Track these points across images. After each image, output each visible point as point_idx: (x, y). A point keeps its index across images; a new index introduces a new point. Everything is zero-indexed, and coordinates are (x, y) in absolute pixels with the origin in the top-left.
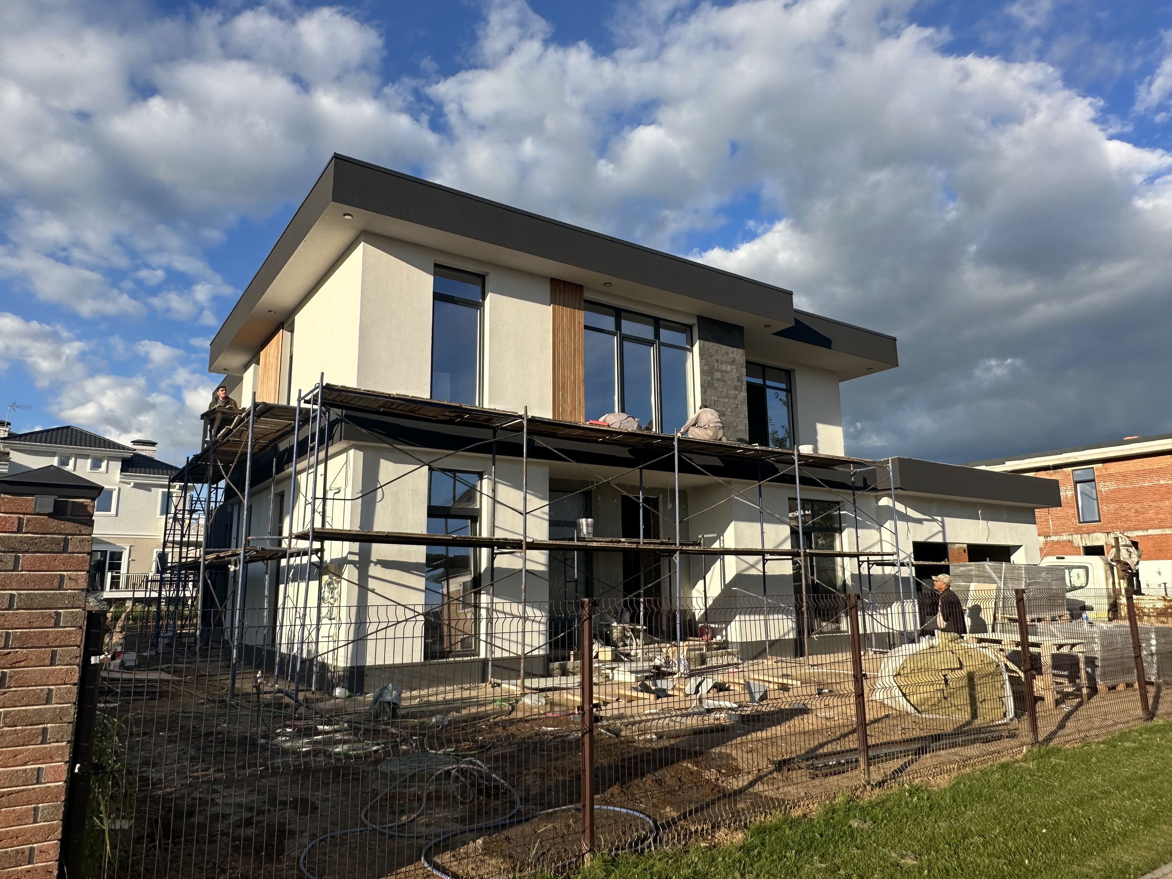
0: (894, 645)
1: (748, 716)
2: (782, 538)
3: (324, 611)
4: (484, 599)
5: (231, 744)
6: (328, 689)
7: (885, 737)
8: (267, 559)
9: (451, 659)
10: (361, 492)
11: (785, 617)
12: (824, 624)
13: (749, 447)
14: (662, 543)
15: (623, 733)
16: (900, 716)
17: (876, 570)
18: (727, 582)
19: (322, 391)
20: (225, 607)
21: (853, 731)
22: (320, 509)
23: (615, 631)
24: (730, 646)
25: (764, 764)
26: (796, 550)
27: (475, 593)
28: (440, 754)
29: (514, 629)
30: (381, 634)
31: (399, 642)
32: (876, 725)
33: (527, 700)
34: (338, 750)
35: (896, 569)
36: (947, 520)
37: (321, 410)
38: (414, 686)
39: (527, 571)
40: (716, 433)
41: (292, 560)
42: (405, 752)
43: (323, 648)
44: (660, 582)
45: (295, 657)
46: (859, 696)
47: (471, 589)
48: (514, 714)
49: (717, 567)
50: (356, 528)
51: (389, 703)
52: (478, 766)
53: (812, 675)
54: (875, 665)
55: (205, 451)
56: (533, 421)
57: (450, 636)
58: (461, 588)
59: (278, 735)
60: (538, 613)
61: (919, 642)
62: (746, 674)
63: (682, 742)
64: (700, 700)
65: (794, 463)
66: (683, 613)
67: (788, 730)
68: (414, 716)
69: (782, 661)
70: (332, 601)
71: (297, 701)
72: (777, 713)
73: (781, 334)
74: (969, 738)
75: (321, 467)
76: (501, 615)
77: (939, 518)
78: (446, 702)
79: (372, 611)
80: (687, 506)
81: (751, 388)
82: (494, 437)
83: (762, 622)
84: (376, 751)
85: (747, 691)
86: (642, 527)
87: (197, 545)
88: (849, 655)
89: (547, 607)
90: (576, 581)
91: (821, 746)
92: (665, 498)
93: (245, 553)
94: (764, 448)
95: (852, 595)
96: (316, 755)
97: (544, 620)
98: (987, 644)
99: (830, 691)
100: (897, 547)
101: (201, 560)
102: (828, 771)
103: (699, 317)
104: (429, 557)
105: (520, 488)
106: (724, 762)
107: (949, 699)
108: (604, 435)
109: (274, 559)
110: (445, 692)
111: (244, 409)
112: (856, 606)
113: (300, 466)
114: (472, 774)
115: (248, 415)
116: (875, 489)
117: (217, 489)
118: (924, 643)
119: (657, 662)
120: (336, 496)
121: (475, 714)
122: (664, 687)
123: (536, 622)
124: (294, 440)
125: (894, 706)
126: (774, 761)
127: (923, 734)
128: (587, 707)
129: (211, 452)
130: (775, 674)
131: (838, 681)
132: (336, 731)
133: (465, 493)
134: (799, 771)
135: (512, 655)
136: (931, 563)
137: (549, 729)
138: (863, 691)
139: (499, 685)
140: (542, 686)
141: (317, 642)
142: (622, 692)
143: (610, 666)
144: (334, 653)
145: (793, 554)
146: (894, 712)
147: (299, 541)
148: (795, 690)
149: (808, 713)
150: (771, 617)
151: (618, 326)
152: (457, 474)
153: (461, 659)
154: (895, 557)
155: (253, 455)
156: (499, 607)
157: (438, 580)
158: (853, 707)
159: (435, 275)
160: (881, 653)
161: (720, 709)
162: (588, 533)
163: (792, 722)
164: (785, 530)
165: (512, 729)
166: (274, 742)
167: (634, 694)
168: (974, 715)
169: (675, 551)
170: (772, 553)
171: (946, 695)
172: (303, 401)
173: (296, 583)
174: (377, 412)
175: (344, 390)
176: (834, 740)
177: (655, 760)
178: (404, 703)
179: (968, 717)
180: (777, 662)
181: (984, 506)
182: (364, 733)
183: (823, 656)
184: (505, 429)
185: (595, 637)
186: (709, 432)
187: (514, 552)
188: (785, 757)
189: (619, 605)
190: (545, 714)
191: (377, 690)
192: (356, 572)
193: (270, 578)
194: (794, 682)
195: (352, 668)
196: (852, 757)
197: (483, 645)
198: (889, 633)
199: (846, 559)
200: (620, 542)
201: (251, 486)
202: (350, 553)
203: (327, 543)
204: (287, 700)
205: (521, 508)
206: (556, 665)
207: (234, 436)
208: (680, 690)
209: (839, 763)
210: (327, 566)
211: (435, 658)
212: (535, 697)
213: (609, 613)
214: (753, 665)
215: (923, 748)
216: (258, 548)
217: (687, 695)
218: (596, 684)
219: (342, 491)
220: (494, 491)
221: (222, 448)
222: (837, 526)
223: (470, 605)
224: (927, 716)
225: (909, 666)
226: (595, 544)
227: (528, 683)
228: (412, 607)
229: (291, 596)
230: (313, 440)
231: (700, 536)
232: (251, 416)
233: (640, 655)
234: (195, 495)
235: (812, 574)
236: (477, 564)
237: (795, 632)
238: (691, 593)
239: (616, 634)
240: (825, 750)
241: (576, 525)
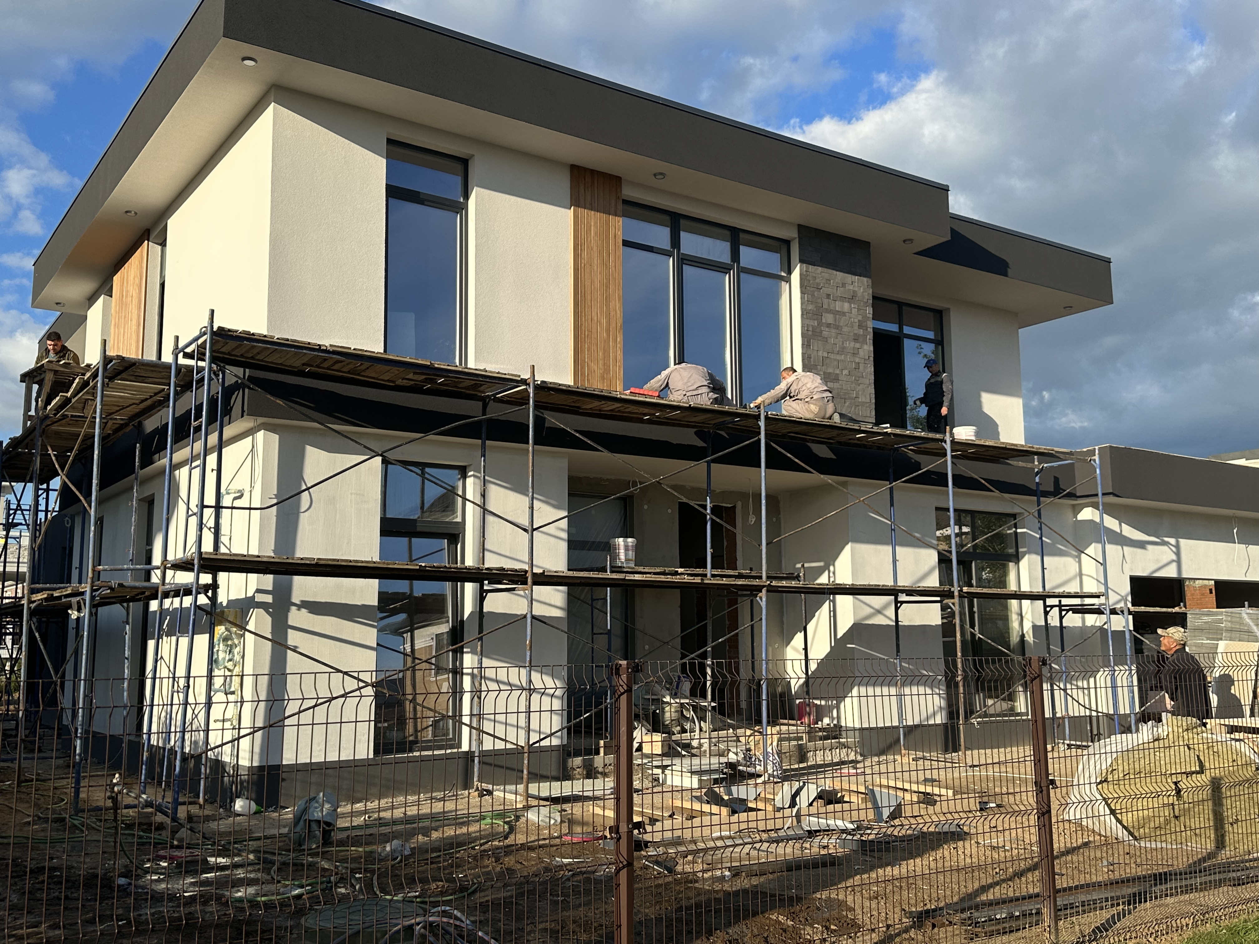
0: (1099, 734)
1: (872, 841)
2: (925, 568)
3: (218, 682)
4: (469, 660)
5: (72, 884)
6: (223, 800)
7: (1082, 876)
8: (128, 601)
9: (417, 754)
10: (276, 496)
11: (929, 691)
12: (990, 702)
13: (875, 429)
14: (740, 576)
15: (679, 868)
16: (1107, 844)
17: (1073, 620)
18: (839, 636)
19: (212, 339)
20: (63, 676)
21: (1033, 868)
22: (211, 523)
23: (667, 709)
24: (844, 734)
25: (896, 918)
26: (947, 588)
27: (455, 651)
28: (397, 901)
29: (512, 708)
30: (306, 717)
31: (333, 729)
32: (1069, 858)
33: (532, 816)
34: (240, 894)
35: (1104, 618)
36: (1184, 543)
37: (210, 368)
38: (359, 795)
39: (533, 617)
40: (823, 409)
41: (167, 603)
42: (343, 898)
43: (214, 739)
44: (737, 634)
45: (172, 751)
46: (1043, 814)
47: (448, 645)
48: (512, 837)
49: (824, 612)
50: (268, 552)
51: (319, 822)
52: (457, 918)
53: (971, 780)
54: (1069, 766)
55: (28, 433)
56: (543, 388)
57: (415, 719)
58: (434, 643)
59: (147, 871)
60: (549, 682)
61: (1137, 731)
62: (868, 778)
63: (770, 881)
64: (798, 816)
65: (945, 455)
66: (773, 682)
67: (933, 865)
68: (357, 841)
69: (924, 758)
70: (230, 665)
71: (175, 819)
72: (917, 838)
73: (927, 253)
74: (1212, 878)
75: (212, 460)
76: (493, 686)
77: (1172, 541)
78: (407, 820)
79: (292, 682)
80: (779, 520)
81: (879, 338)
82: (484, 413)
83: (894, 699)
84: (299, 897)
85: (869, 805)
86: (709, 551)
87: (18, 578)
88: (1027, 751)
89: (564, 673)
90: (609, 633)
91: (984, 889)
92: (745, 507)
93: (93, 590)
94: (898, 431)
95: (1035, 658)
96: (205, 903)
97: (559, 693)
98: (1241, 735)
99: (999, 806)
100: (1106, 584)
101: (24, 602)
102: (994, 928)
103: (802, 229)
104: (383, 596)
105: (524, 492)
106: (835, 913)
107: (1182, 818)
108: (652, 411)
109: (139, 600)
110: (406, 805)
111: (89, 366)
112: (1040, 676)
113: (178, 456)
114: (447, 932)
115: (95, 376)
116: (1072, 495)
117: (47, 490)
118: (1146, 732)
119: (732, 757)
120: (237, 503)
121: (451, 837)
122: (743, 796)
123: (548, 695)
124: (168, 415)
125: (1096, 829)
126: (911, 913)
127: (1141, 872)
128: (623, 828)
129: (37, 432)
130: (914, 779)
131: (1011, 791)
132: (236, 866)
133: (439, 498)
134: (950, 929)
135: (509, 746)
136: (1158, 609)
137: (566, 861)
138: (1049, 807)
139: (490, 793)
140: (556, 793)
141: (207, 731)
142: (678, 803)
143: (659, 763)
144: (233, 746)
145: (942, 594)
146: (1097, 838)
147: (178, 573)
148: (944, 804)
149: (964, 840)
150: (907, 691)
151: (675, 242)
152: (427, 470)
153: (430, 753)
154: (1102, 600)
155: (104, 439)
156: (490, 673)
157: (397, 631)
158: (1033, 830)
159: (388, 157)
160: (1078, 747)
161: (828, 831)
162: (627, 560)
163: (939, 853)
164: (931, 557)
165: (510, 861)
166: (140, 882)
167: (697, 806)
168: (1220, 843)
169: (759, 589)
170: (910, 592)
171: (1177, 814)
172: (181, 355)
173: (174, 638)
174: (301, 373)
175: (248, 338)
176: (1004, 881)
177: (728, 910)
178: (342, 823)
179: (1210, 846)
180: (915, 760)
181: (1243, 522)
182: (279, 869)
183: (988, 751)
184: (501, 401)
185: (637, 717)
186: (812, 407)
187: (514, 589)
188: (928, 907)
189: (674, 670)
190: (560, 837)
191: (301, 803)
192: (268, 620)
193: (133, 631)
194: (943, 791)
195: (261, 768)
196: (1032, 906)
197: (465, 730)
198: (1090, 717)
199: (1026, 603)
200: (676, 573)
201: (102, 486)
202: (258, 591)
203: (222, 577)
204: (160, 818)
205: (525, 522)
206: (578, 761)
207: (73, 408)
208: (766, 800)
209: (1011, 917)
210: (223, 612)
211: (391, 752)
212: (544, 811)
213: (659, 682)
214: (879, 763)
215: (1140, 894)
216: (114, 583)
217: (779, 809)
218: (637, 791)
219: (246, 495)
220: (483, 496)
221: (55, 427)
222: (1011, 551)
223: (447, 671)
224: (1148, 845)
225: (1121, 768)
226: (637, 577)
227: (533, 789)
228: (356, 675)
229: (166, 658)
230: (198, 416)
231: (799, 566)
232: (99, 378)
233: (706, 747)
234: (14, 501)
235: (972, 626)
236: (458, 606)
237: (944, 713)
238: (783, 653)
239: (670, 714)
240: (990, 896)
241: (609, 549)
